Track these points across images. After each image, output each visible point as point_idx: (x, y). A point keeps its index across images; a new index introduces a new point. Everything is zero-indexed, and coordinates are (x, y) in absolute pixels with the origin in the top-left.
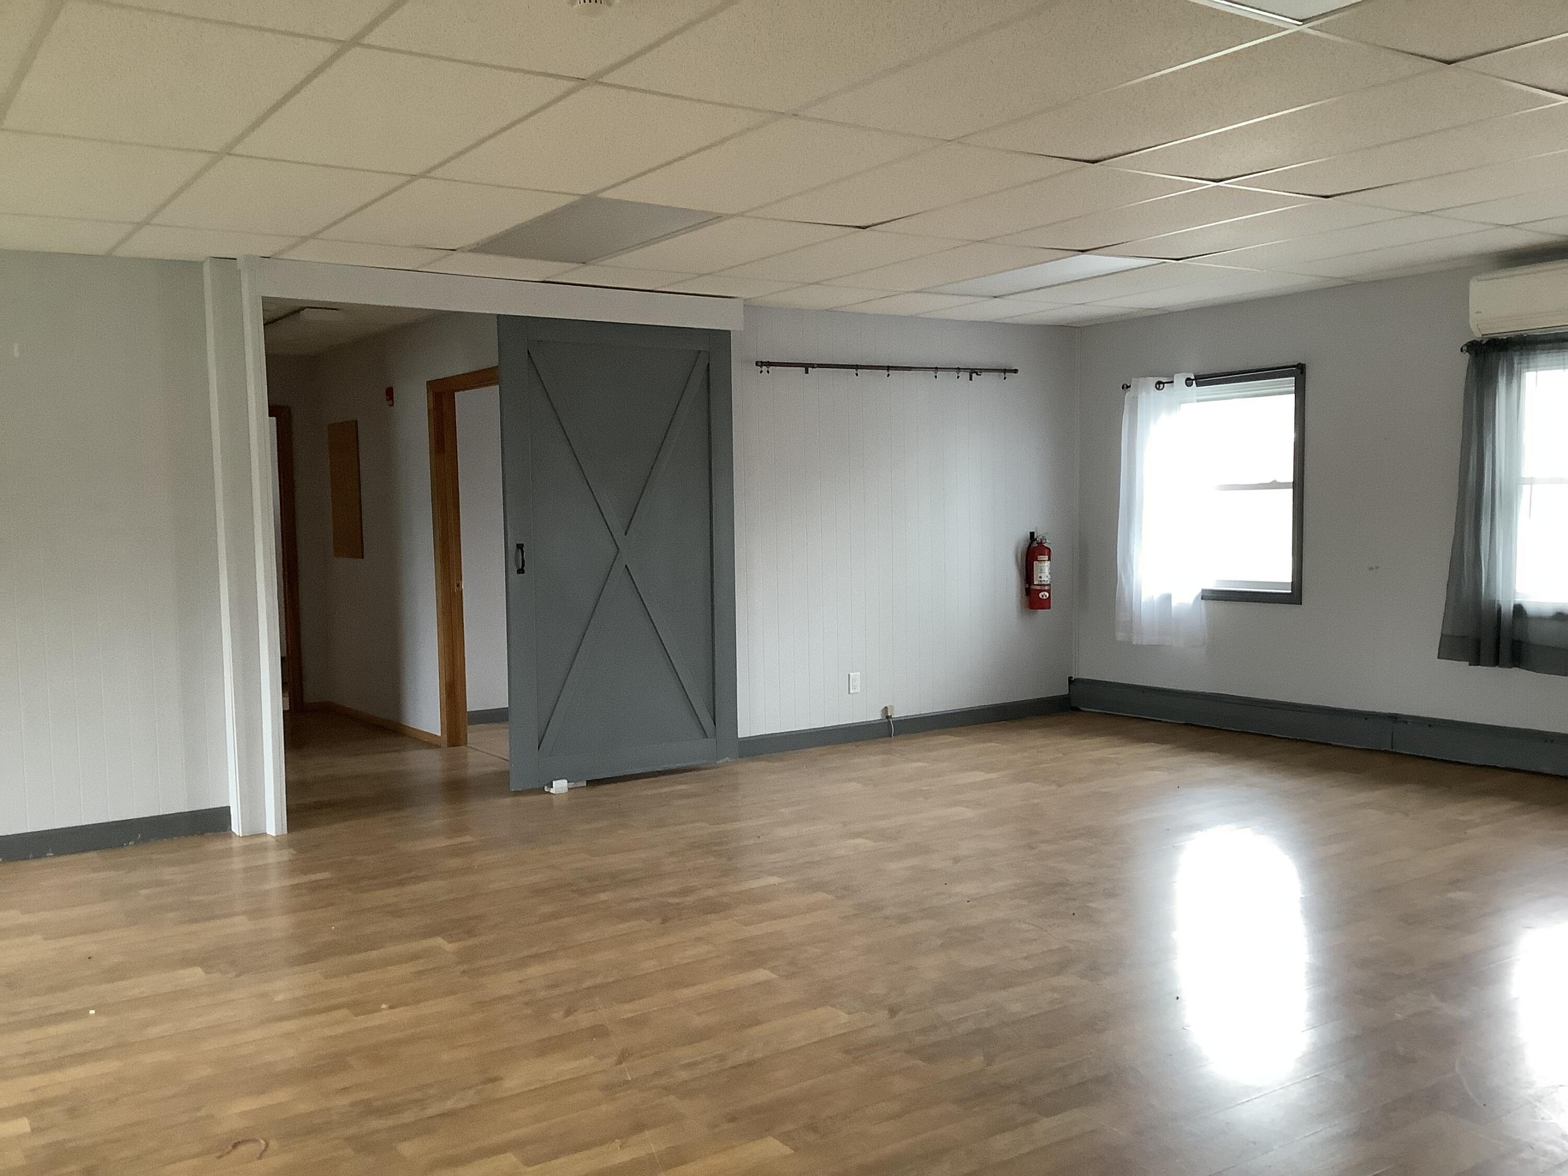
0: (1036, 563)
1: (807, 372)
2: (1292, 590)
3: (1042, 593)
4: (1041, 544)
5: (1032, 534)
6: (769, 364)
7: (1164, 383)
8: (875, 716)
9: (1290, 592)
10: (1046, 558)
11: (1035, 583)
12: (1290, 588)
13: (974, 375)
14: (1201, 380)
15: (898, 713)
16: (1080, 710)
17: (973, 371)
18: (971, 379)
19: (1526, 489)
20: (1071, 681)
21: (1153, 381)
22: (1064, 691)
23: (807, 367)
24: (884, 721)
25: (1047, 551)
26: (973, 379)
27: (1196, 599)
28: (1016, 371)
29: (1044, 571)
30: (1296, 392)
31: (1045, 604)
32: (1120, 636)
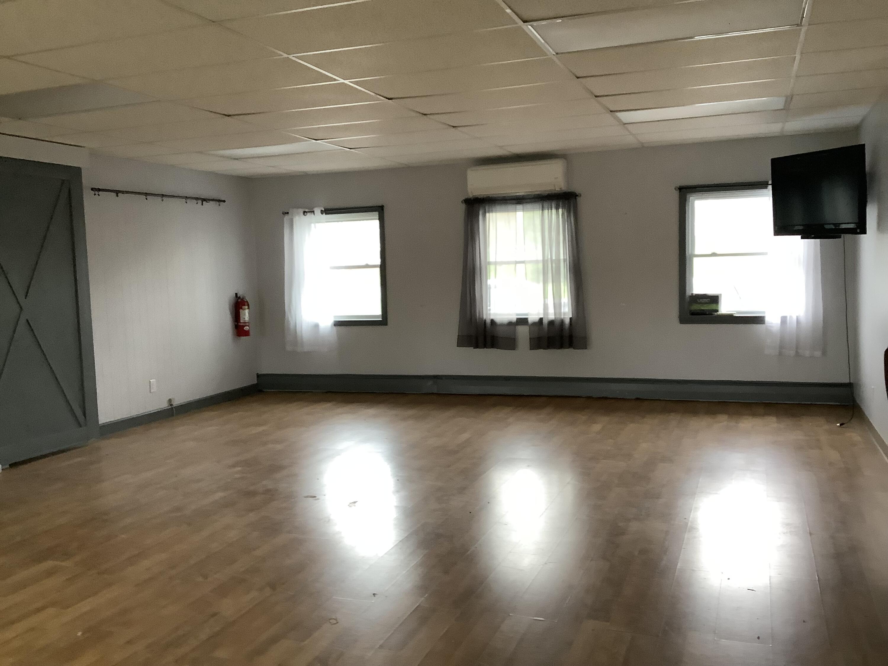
0: (241, 311)
1: (117, 196)
2: (382, 318)
3: (246, 327)
4: (243, 299)
5: (236, 294)
6: (99, 190)
7: (307, 212)
8: (164, 405)
9: (381, 319)
10: (247, 307)
11: (241, 322)
12: (381, 318)
13: (204, 202)
14: (327, 211)
15: (177, 402)
16: (263, 391)
17: (204, 200)
18: (202, 204)
19: (492, 267)
20: (258, 376)
21: (301, 211)
22: (255, 382)
23: (117, 192)
24: (168, 408)
25: (246, 304)
26: (203, 205)
27: (332, 326)
28: (224, 201)
29: (246, 315)
30: (379, 219)
31: (247, 333)
32: (289, 348)
